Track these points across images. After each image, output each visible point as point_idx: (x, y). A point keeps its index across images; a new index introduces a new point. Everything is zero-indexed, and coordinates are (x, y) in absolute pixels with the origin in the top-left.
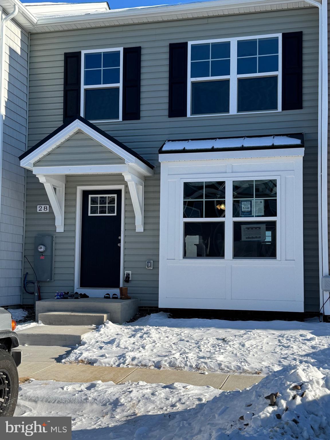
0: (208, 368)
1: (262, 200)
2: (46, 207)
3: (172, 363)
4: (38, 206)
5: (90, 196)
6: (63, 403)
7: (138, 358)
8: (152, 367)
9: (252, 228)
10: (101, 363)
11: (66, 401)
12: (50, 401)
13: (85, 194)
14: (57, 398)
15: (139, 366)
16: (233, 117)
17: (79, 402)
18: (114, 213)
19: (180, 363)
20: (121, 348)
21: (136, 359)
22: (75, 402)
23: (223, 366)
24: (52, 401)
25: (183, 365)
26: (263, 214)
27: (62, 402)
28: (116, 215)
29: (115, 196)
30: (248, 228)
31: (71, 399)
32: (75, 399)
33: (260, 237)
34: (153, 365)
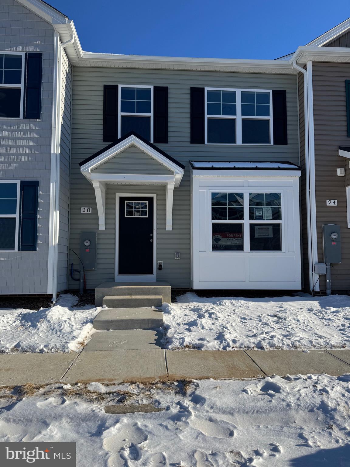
0: (302, 345)
1: (270, 207)
2: (89, 209)
3: (271, 344)
4: (82, 208)
5: (126, 202)
6: (264, 412)
7: (239, 340)
8: (256, 349)
9: (263, 229)
10: (207, 347)
11: (266, 410)
12: (248, 411)
13: (122, 200)
14: (254, 407)
15: (243, 348)
16: (239, 146)
17: (281, 410)
18: (146, 215)
19: (278, 343)
20: (207, 330)
21: (237, 342)
22: (277, 411)
23: (314, 343)
24: (250, 411)
25: (281, 345)
26: (271, 218)
27: (262, 411)
28: (148, 217)
29: (147, 202)
30: (260, 229)
31: (271, 406)
32: (276, 406)
33: (268, 235)
34: (255, 347)
